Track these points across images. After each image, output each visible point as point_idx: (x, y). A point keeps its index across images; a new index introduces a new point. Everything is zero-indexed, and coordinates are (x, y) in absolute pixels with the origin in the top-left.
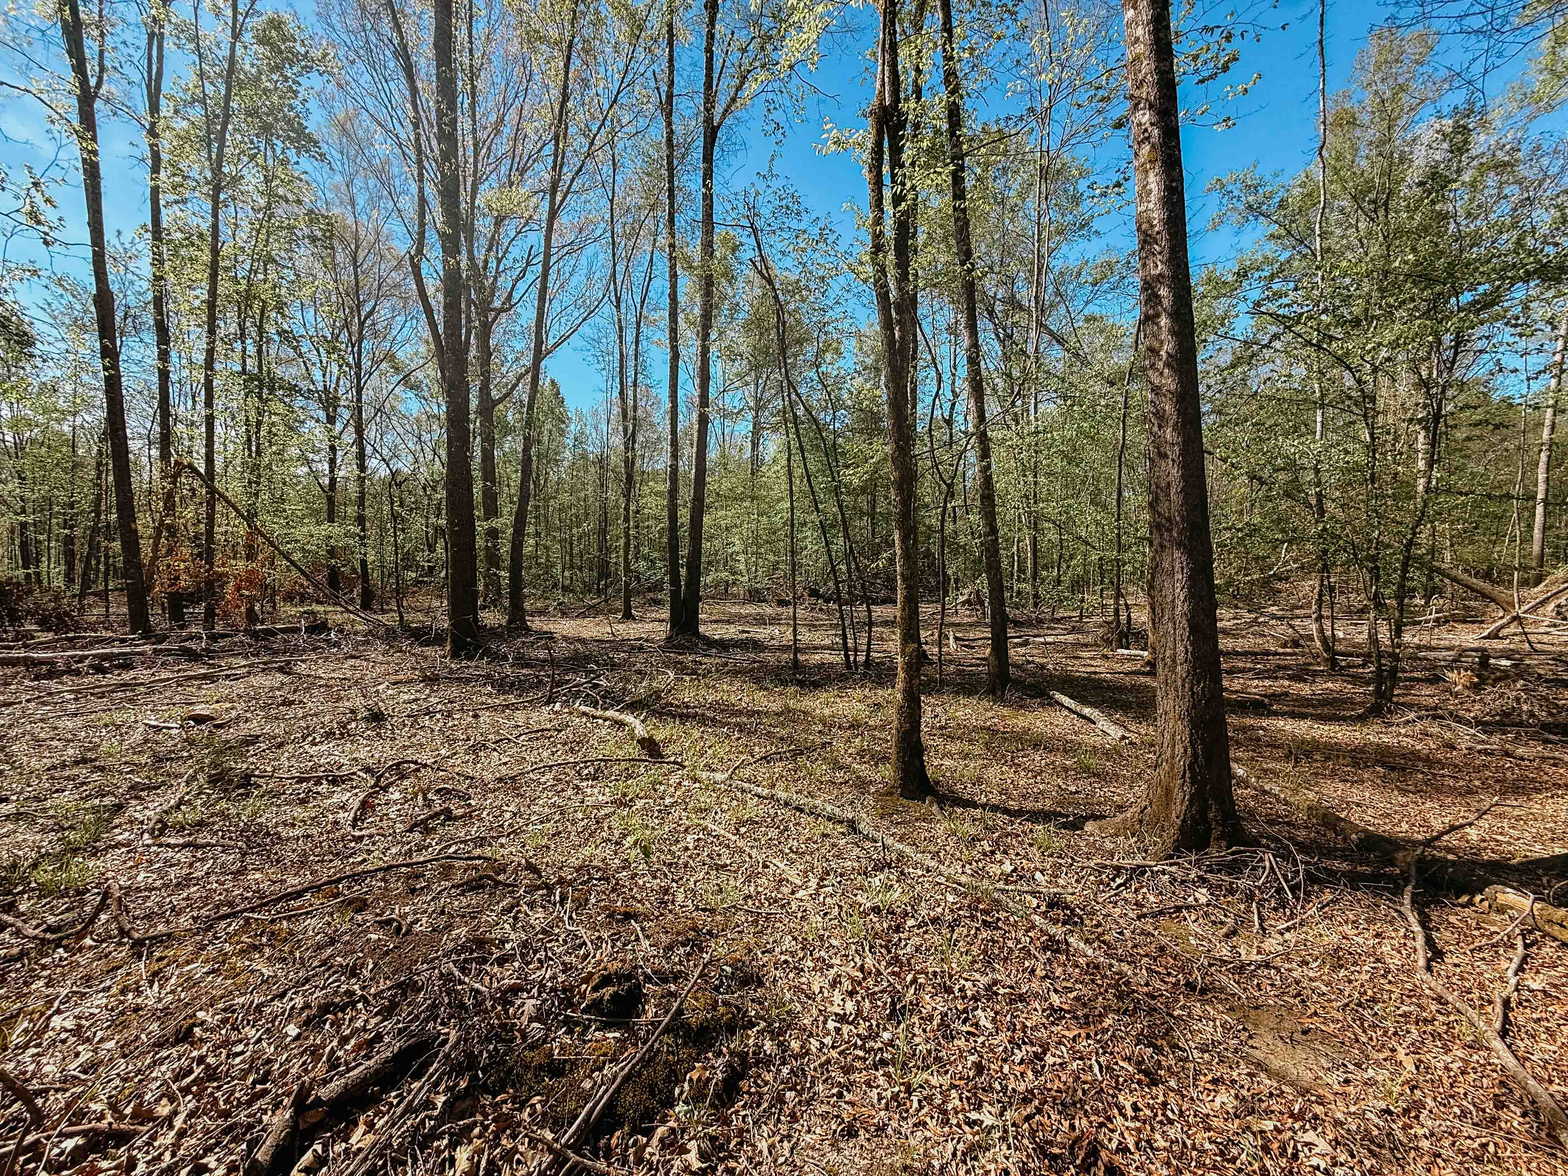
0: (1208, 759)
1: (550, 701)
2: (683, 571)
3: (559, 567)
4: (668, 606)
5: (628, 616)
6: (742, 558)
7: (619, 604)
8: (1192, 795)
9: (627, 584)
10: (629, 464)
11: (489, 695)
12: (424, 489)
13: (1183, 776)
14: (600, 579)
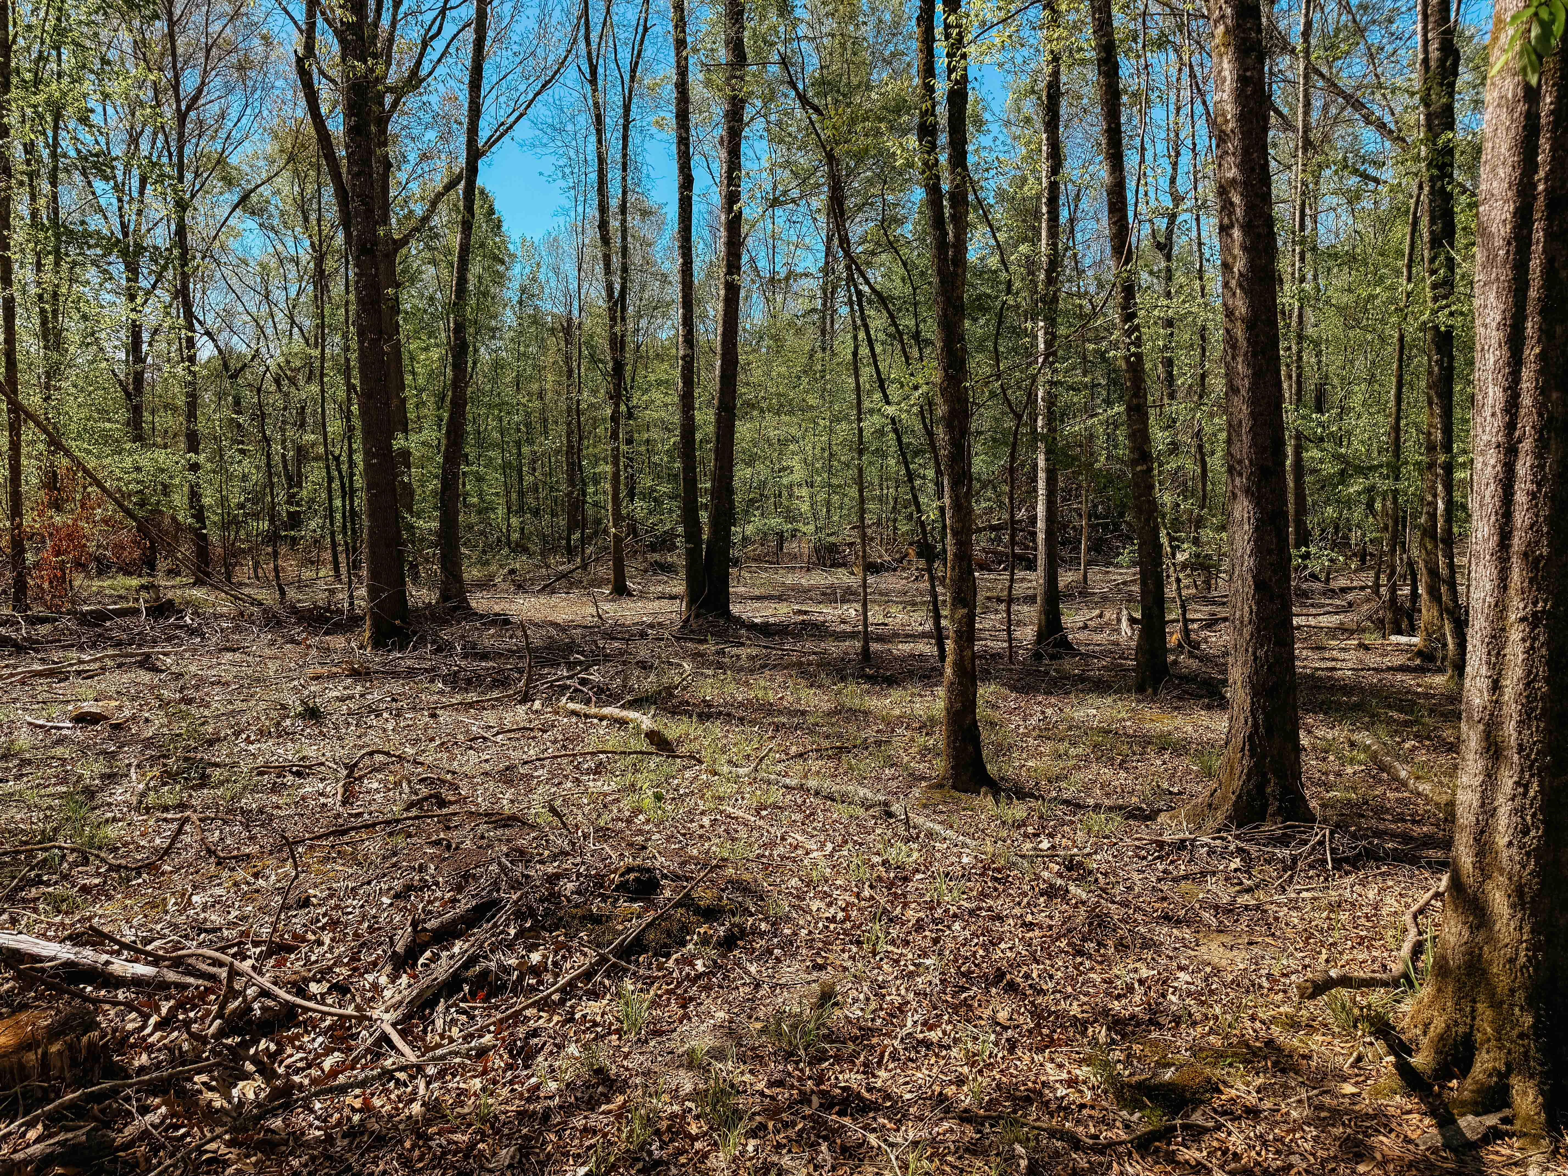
0: (1269, 729)
1: (526, 698)
2: (704, 516)
3: (501, 511)
4: (683, 574)
5: (620, 590)
6: (804, 492)
7: (605, 570)
8: (1250, 770)
9: (618, 539)
10: (617, 343)
11: (441, 693)
12: (277, 381)
13: (1243, 749)
14: (570, 530)
